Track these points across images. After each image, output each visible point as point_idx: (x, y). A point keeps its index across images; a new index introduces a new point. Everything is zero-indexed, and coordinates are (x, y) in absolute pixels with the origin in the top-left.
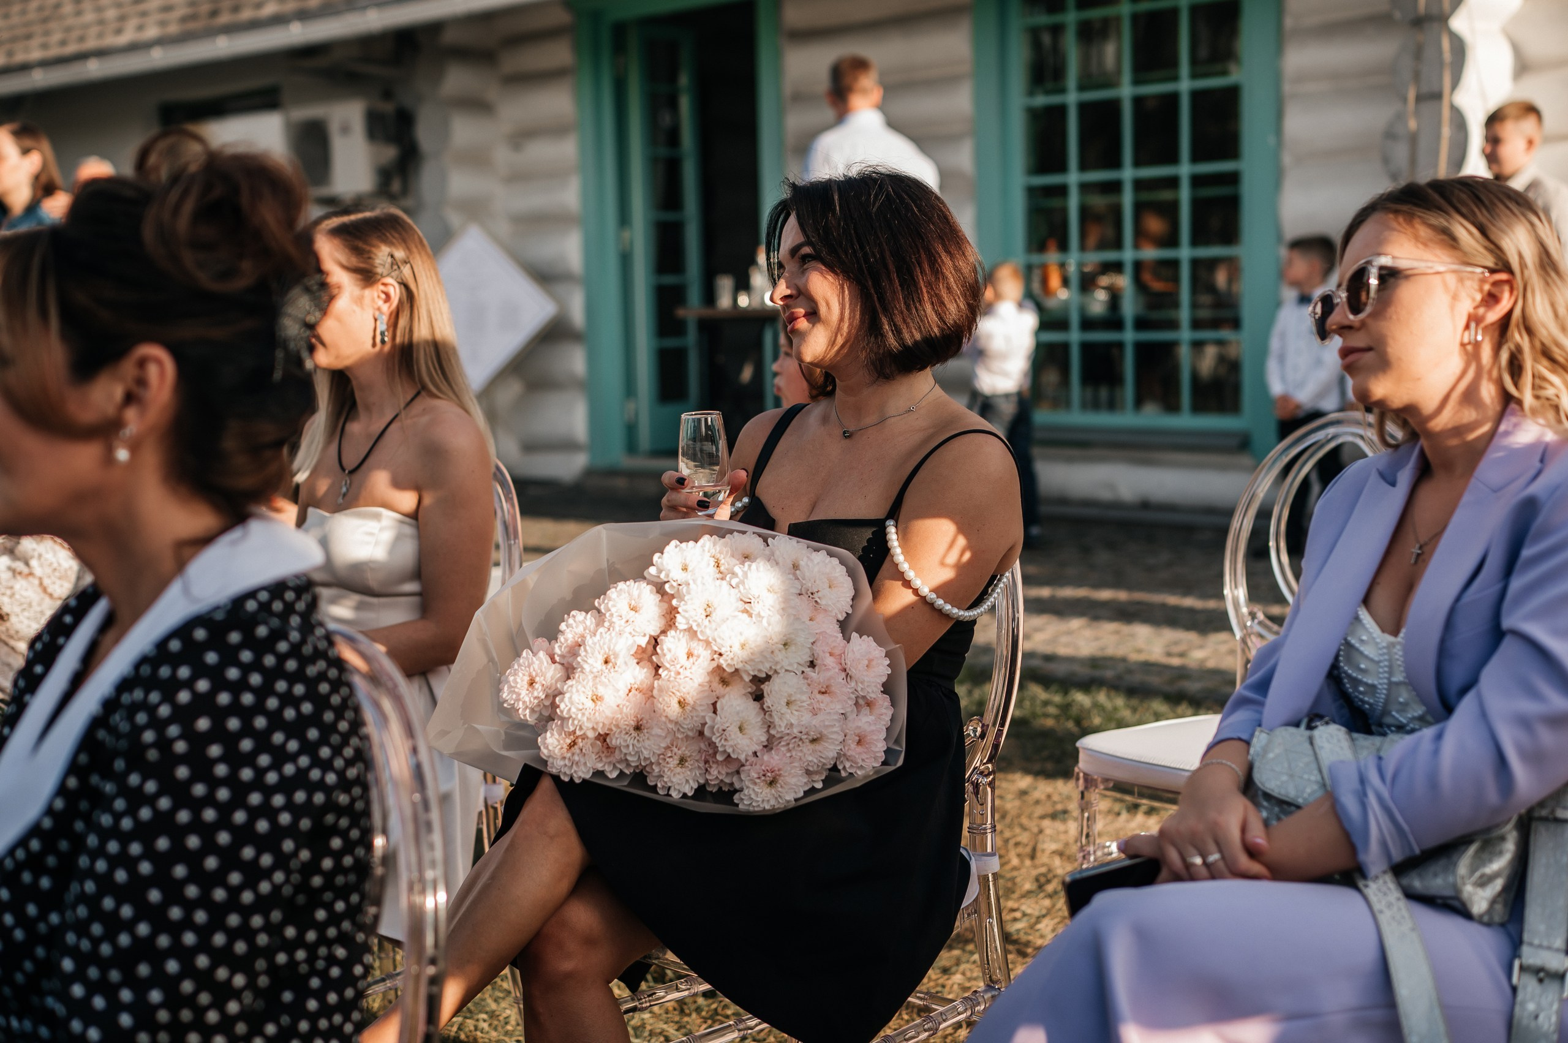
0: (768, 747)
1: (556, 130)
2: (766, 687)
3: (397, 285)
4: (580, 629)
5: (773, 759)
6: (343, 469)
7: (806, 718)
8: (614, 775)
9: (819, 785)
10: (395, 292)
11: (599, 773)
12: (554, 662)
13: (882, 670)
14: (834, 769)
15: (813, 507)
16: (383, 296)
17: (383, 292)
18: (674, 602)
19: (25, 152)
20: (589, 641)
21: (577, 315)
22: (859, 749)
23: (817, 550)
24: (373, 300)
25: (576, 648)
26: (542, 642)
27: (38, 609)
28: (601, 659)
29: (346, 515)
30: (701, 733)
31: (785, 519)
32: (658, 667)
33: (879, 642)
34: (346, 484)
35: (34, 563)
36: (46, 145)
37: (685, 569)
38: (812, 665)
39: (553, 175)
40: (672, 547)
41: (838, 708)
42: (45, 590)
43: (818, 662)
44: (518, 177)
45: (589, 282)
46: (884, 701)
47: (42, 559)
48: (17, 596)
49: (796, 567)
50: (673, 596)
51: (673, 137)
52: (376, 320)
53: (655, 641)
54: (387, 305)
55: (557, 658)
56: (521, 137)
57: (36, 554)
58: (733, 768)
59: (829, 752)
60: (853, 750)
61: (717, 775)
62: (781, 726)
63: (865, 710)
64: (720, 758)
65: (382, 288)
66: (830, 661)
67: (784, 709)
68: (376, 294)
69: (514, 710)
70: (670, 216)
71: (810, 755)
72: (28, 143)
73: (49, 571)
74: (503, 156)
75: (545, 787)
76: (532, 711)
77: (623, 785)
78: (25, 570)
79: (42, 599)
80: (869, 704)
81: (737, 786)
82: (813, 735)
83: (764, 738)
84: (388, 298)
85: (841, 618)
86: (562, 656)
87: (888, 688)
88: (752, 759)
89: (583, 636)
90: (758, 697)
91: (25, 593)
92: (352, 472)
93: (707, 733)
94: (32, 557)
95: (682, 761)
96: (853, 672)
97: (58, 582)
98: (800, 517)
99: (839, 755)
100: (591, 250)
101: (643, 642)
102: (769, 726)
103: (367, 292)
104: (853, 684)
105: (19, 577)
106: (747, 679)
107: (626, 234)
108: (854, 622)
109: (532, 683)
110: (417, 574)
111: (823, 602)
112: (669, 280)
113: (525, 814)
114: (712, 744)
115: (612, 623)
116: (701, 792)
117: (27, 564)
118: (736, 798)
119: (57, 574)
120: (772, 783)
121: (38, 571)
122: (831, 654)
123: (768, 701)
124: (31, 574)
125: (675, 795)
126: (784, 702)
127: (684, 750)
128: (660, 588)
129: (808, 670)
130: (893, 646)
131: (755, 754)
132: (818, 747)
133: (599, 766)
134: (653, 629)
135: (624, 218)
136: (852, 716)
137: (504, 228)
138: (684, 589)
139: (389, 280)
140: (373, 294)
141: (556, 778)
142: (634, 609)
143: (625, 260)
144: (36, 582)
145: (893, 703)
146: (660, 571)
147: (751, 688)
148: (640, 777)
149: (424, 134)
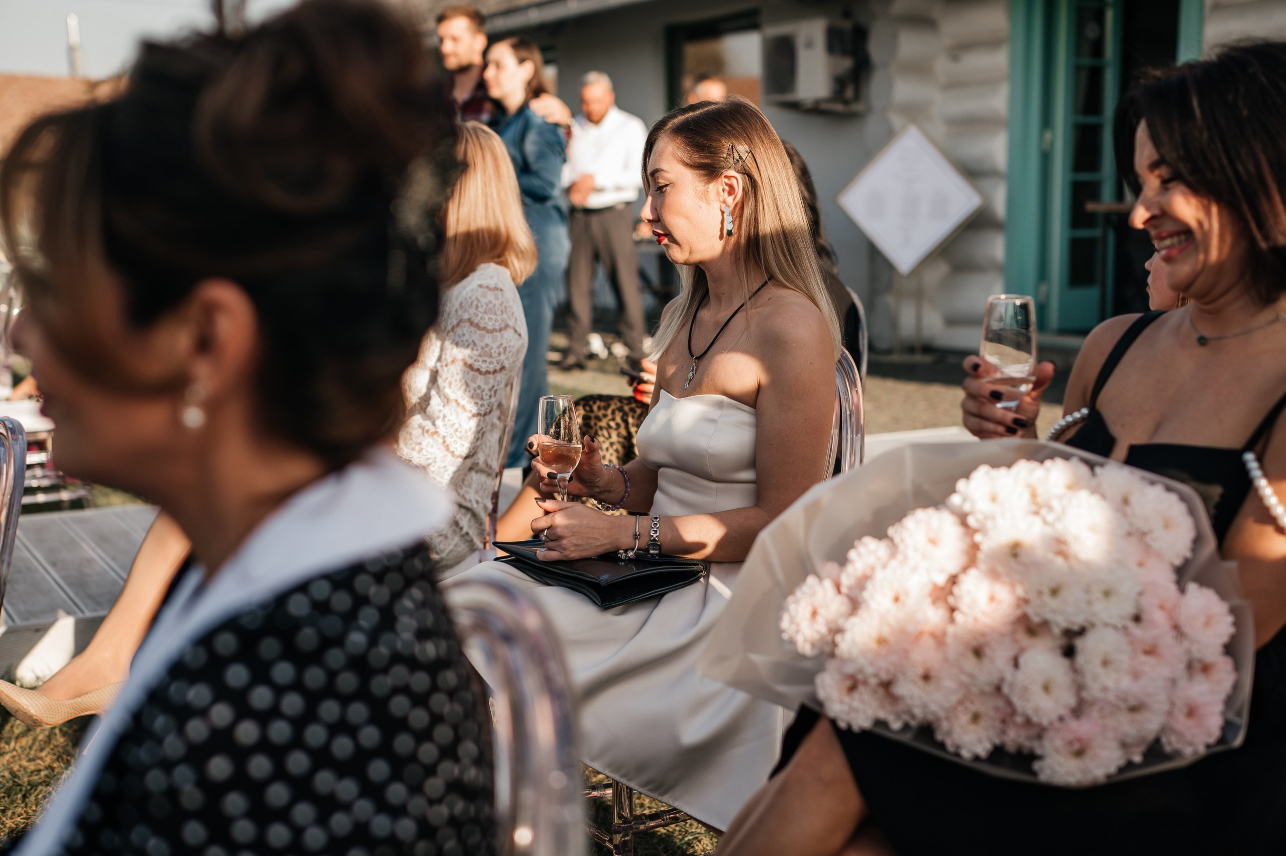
0: (1078, 711)
1: (992, 43)
2: (1079, 643)
3: (738, 176)
4: (871, 560)
5: (1082, 728)
6: (692, 356)
7: (1126, 683)
8: (896, 725)
9: (1137, 758)
10: (739, 182)
11: (881, 723)
12: (839, 591)
13: (1224, 627)
14: (1157, 741)
15: (1158, 427)
16: (727, 188)
17: (727, 184)
18: (978, 538)
19: (521, 61)
20: (879, 575)
21: (1000, 207)
22: (1190, 722)
23: (1152, 483)
24: (718, 193)
25: (862, 582)
26: (831, 568)
27: (442, 465)
28: (890, 596)
29: (689, 399)
30: (998, 689)
31: (1125, 440)
32: (953, 610)
33: (1223, 595)
34: (693, 370)
35: (439, 423)
36: (537, 56)
37: (994, 499)
38: (1137, 619)
39: (986, 82)
40: (982, 474)
41: (1166, 672)
42: (447, 448)
43: (1145, 617)
44: (955, 85)
45: (1011, 178)
46: (1224, 666)
47: (446, 419)
48: (424, 452)
49: (1126, 501)
50: (976, 531)
51: (1097, 48)
52: (723, 213)
53: (953, 580)
54: (732, 197)
55: (844, 589)
56: (959, 49)
57: (441, 415)
58: (1033, 732)
59: (1151, 724)
60: (1181, 723)
61: (1014, 738)
62: (1094, 690)
63: (1199, 678)
64: (1019, 719)
65: (726, 180)
66: (1159, 617)
67: (1100, 671)
68: (721, 188)
69: (792, 642)
70: (1091, 120)
71: (1128, 727)
72: (524, 54)
73: (451, 431)
74: (943, 66)
75: (821, 733)
76: (813, 645)
77: (907, 738)
78: (432, 429)
79: (445, 456)
80: (1206, 668)
81: (1038, 751)
82: (1132, 702)
83: (1072, 701)
84: (731, 190)
85: (1178, 562)
86: (850, 588)
87: (1230, 649)
88: (1057, 724)
89: (873, 569)
90: (1069, 652)
91: (431, 450)
92: (699, 358)
93: (1006, 689)
94: (438, 418)
95: (976, 718)
96: (1187, 629)
97: (459, 441)
98: (1140, 438)
99: (1164, 729)
100: (1016, 150)
101: (941, 579)
102: (1079, 688)
103: (712, 186)
104: (1186, 644)
105: (426, 434)
106: (1057, 631)
107: (1048, 136)
108: (1192, 570)
109: (814, 614)
110: (753, 463)
111: (1156, 545)
112: (1085, 177)
113: (800, 756)
114: (1009, 703)
115: (906, 557)
116: (998, 753)
117: (434, 424)
118: (1036, 766)
119: (458, 434)
120: (1079, 753)
121: (442, 431)
122: (1162, 607)
123: (1080, 659)
124: (436, 432)
125: (966, 754)
126: (1098, 661)
127: (979, 706)
128: (963, 519)
129: (1132, 626)
130: (1237, 601)
131: (1061, 719)
132: (1138, 717)
133: (882, 715)
134: (953, 567)
135: (1047, 121)
136: (1183, 682)
137: (940, 130)
138: (989, 524)
139: (732, 173)
140: (717, 187)
141: (833, 722)
142: (933, 542)
143: (1046, 158)
144: (441, 440)
145: (1237, 667)
146: (965, 500)
147: (1062, 641)
148: (927, 730)
149: (875, 49)
